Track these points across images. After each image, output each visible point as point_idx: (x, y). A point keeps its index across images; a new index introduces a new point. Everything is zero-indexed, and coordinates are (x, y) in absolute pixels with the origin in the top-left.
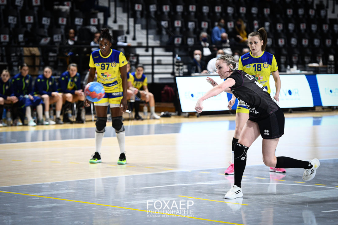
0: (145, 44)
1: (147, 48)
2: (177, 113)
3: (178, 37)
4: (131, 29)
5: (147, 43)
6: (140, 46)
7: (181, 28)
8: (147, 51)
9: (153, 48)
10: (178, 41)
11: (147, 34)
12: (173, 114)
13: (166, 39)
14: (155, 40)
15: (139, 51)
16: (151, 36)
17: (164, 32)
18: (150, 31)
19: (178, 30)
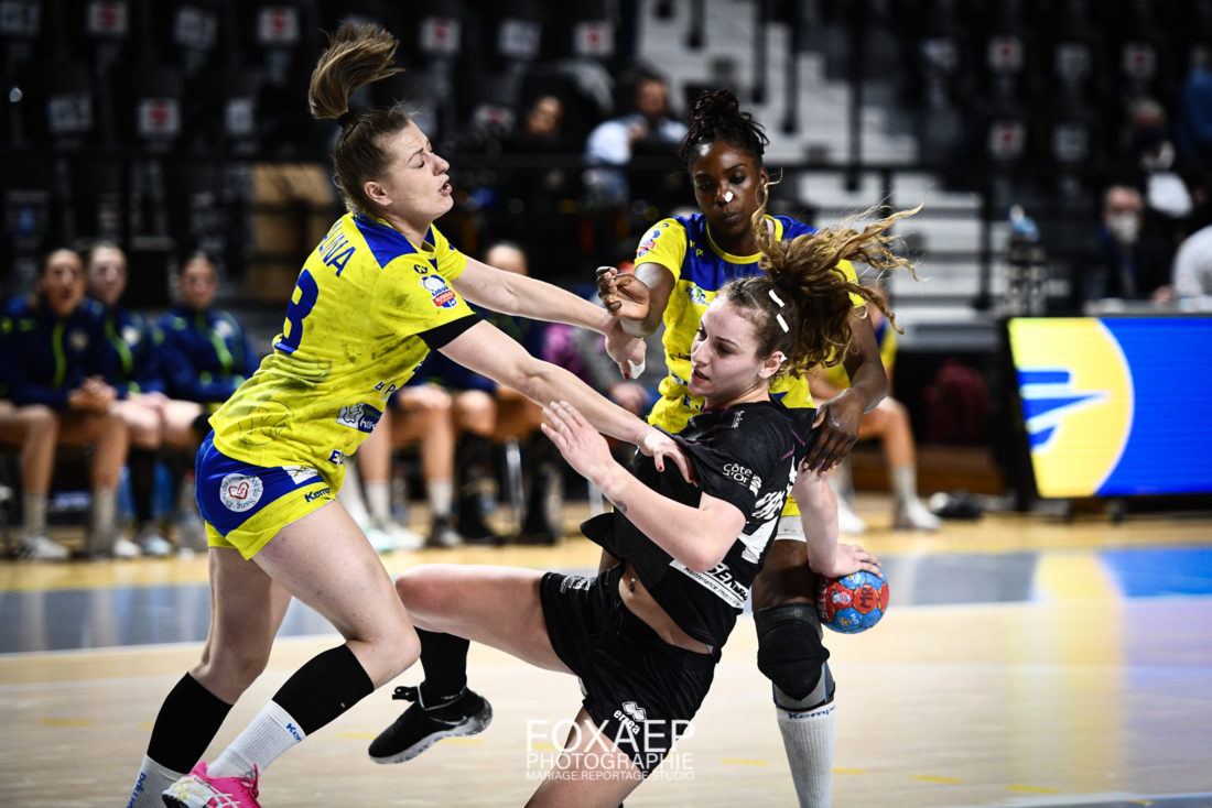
0: (841, 154)
1: (852, 174)
2: (1010, 500)
3: (1007, 119)
4: (776, 79)
5: (856, 146)
6: (817, 162)
7: (1021, 77)
8: (853, 186)
9: (887, 173)
10: (1005, 141)
11: (856, 107)
12: (992, 503)
13: (946, 127)
14: (891, 131)
15: (819, 190)
16: (872, 117)
17: (937, 97)
18: (871, 91)
19: (1005, 85)
